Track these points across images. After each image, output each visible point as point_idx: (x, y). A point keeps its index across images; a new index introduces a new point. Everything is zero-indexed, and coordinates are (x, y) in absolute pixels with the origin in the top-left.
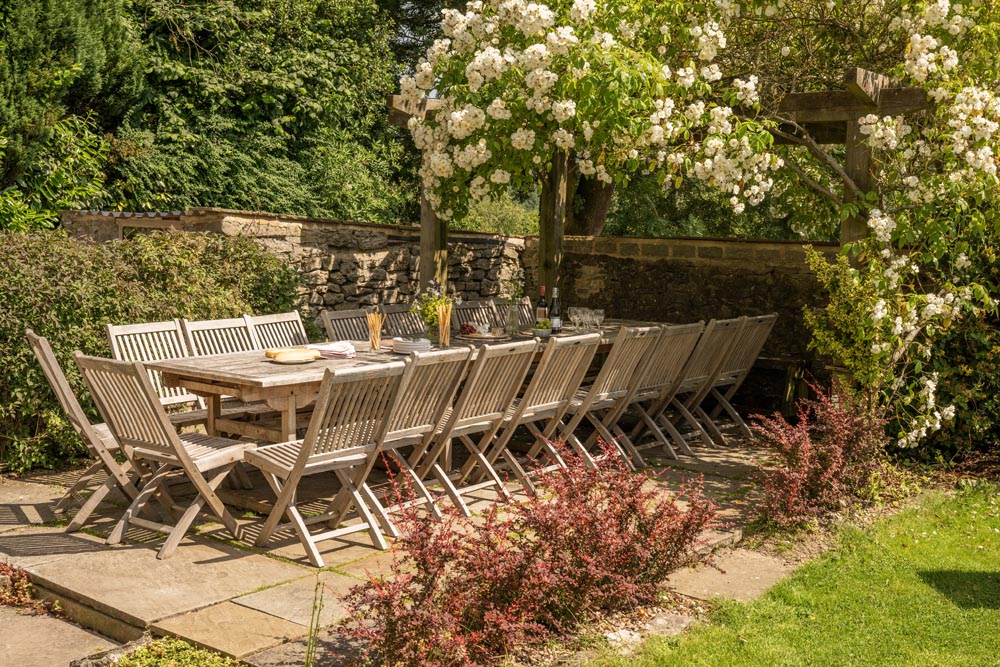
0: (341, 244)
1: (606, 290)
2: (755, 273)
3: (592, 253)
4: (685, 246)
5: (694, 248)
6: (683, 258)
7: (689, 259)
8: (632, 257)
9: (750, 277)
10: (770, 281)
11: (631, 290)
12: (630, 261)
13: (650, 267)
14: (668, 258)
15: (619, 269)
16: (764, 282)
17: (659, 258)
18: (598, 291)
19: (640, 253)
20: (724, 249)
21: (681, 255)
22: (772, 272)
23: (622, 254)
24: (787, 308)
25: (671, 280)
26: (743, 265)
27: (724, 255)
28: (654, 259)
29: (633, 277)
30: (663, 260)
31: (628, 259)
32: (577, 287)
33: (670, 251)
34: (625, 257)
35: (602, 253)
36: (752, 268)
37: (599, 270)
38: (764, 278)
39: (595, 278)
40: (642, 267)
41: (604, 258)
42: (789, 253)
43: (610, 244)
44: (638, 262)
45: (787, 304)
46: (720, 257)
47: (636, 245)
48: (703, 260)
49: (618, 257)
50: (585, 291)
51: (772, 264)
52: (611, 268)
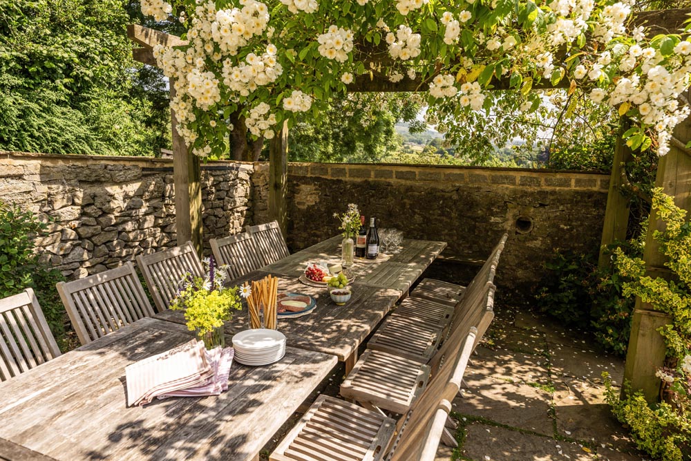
0: (93, 179)
1: (320, 202)
2: (442, 191)
3: (309, 175)
4: (384, 171)
5: (392, 172)
6: (383, 179)
7: (388, 180)
8: (340, 178)
9: (438, 194)
10: (455, 197)
11: (340, 202)
12: (339, 181)
13: (354, 185)
14: (370, 179)
15: (331, 188)
16: (451, 197)
17: (363, 179)
18: (314, 203)
19: (347, 175)
20: (417, 173)
21: (382, 177)
22: (457, 190)
23: (332, 176)
24: (469, 217)
25: (373, 196)
26: (433, 185)
27: (417, 177)
28: (358, 180)
29: (341, 193)
30: (366, 180)
31: (337, 180)
32: (297, 200)
33: (372, 173)
34: (335, 179)
35: (317, 175)
36: (441, 187)
37: (314, 188)
38: (449, 195)
39: (311, 194)
40: (349, 186)
41: (318, 179)
42: (471, 176)
43: (322, 169)
44: (346, 182)
45: (469, 214)
46: (414, 179)
47: (344, 169)
48: (399, 180)
49: (329, 178)
50: (304, 204)
51: (457, 185)
52: (323, 186)
